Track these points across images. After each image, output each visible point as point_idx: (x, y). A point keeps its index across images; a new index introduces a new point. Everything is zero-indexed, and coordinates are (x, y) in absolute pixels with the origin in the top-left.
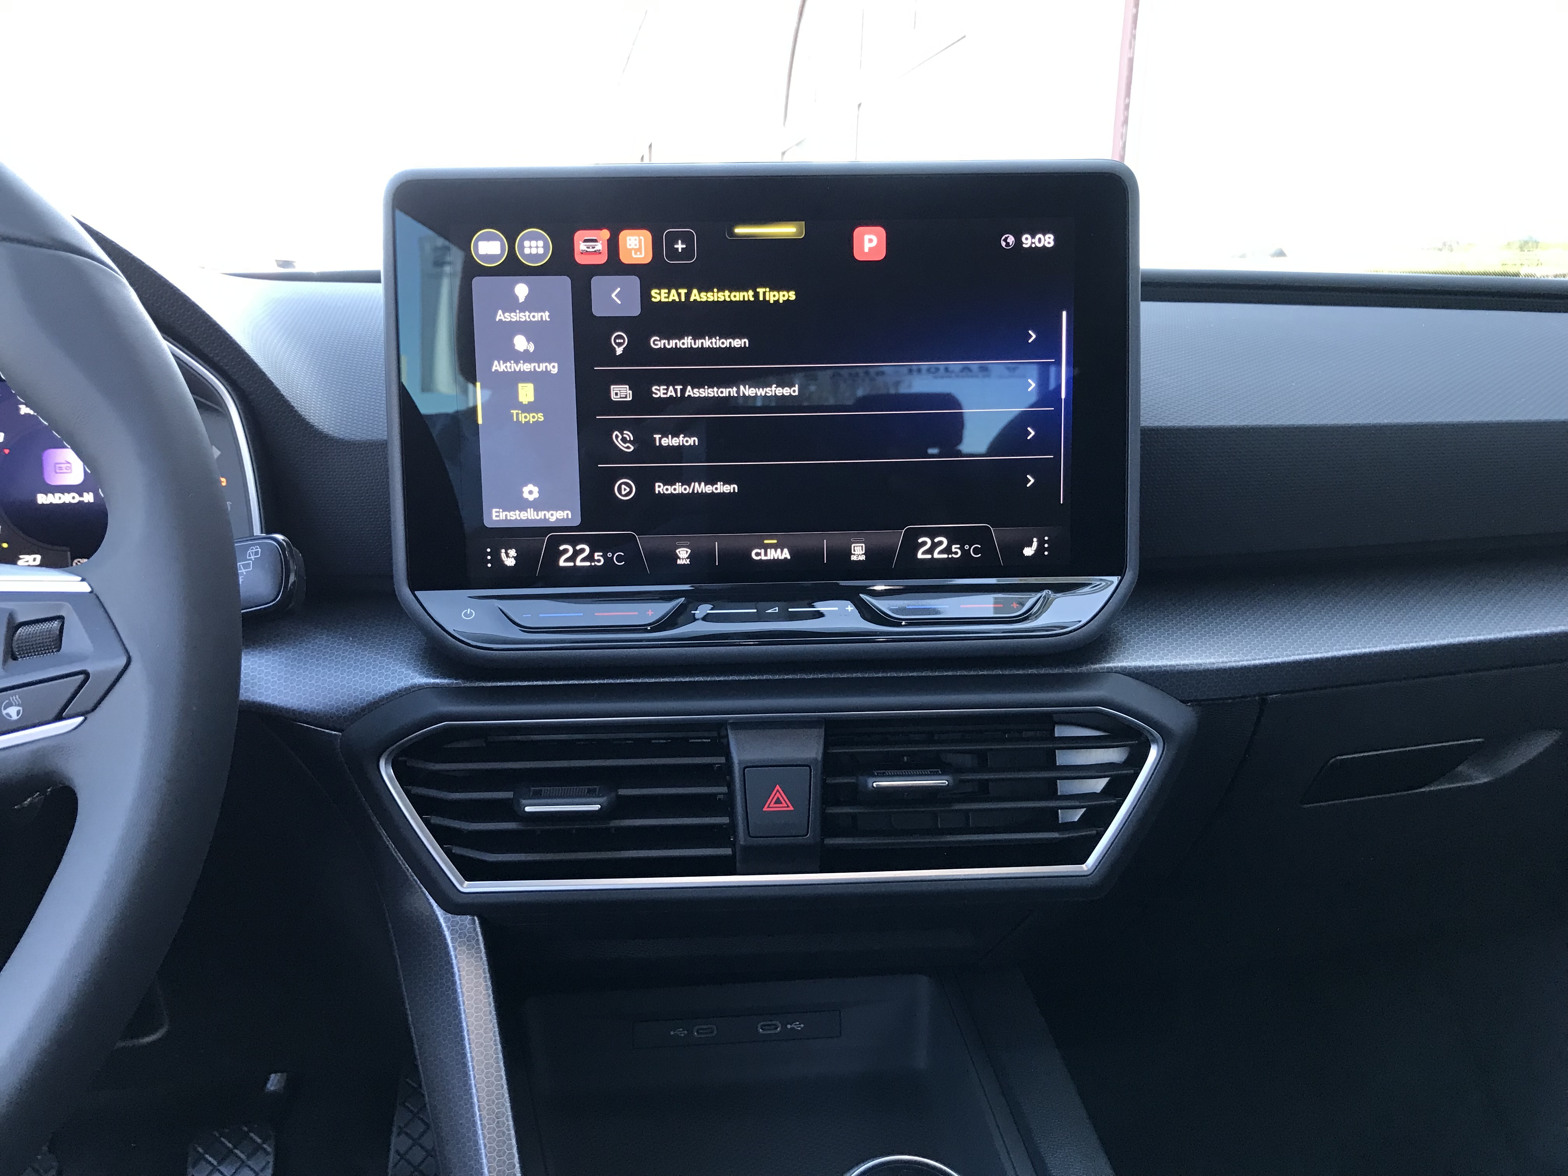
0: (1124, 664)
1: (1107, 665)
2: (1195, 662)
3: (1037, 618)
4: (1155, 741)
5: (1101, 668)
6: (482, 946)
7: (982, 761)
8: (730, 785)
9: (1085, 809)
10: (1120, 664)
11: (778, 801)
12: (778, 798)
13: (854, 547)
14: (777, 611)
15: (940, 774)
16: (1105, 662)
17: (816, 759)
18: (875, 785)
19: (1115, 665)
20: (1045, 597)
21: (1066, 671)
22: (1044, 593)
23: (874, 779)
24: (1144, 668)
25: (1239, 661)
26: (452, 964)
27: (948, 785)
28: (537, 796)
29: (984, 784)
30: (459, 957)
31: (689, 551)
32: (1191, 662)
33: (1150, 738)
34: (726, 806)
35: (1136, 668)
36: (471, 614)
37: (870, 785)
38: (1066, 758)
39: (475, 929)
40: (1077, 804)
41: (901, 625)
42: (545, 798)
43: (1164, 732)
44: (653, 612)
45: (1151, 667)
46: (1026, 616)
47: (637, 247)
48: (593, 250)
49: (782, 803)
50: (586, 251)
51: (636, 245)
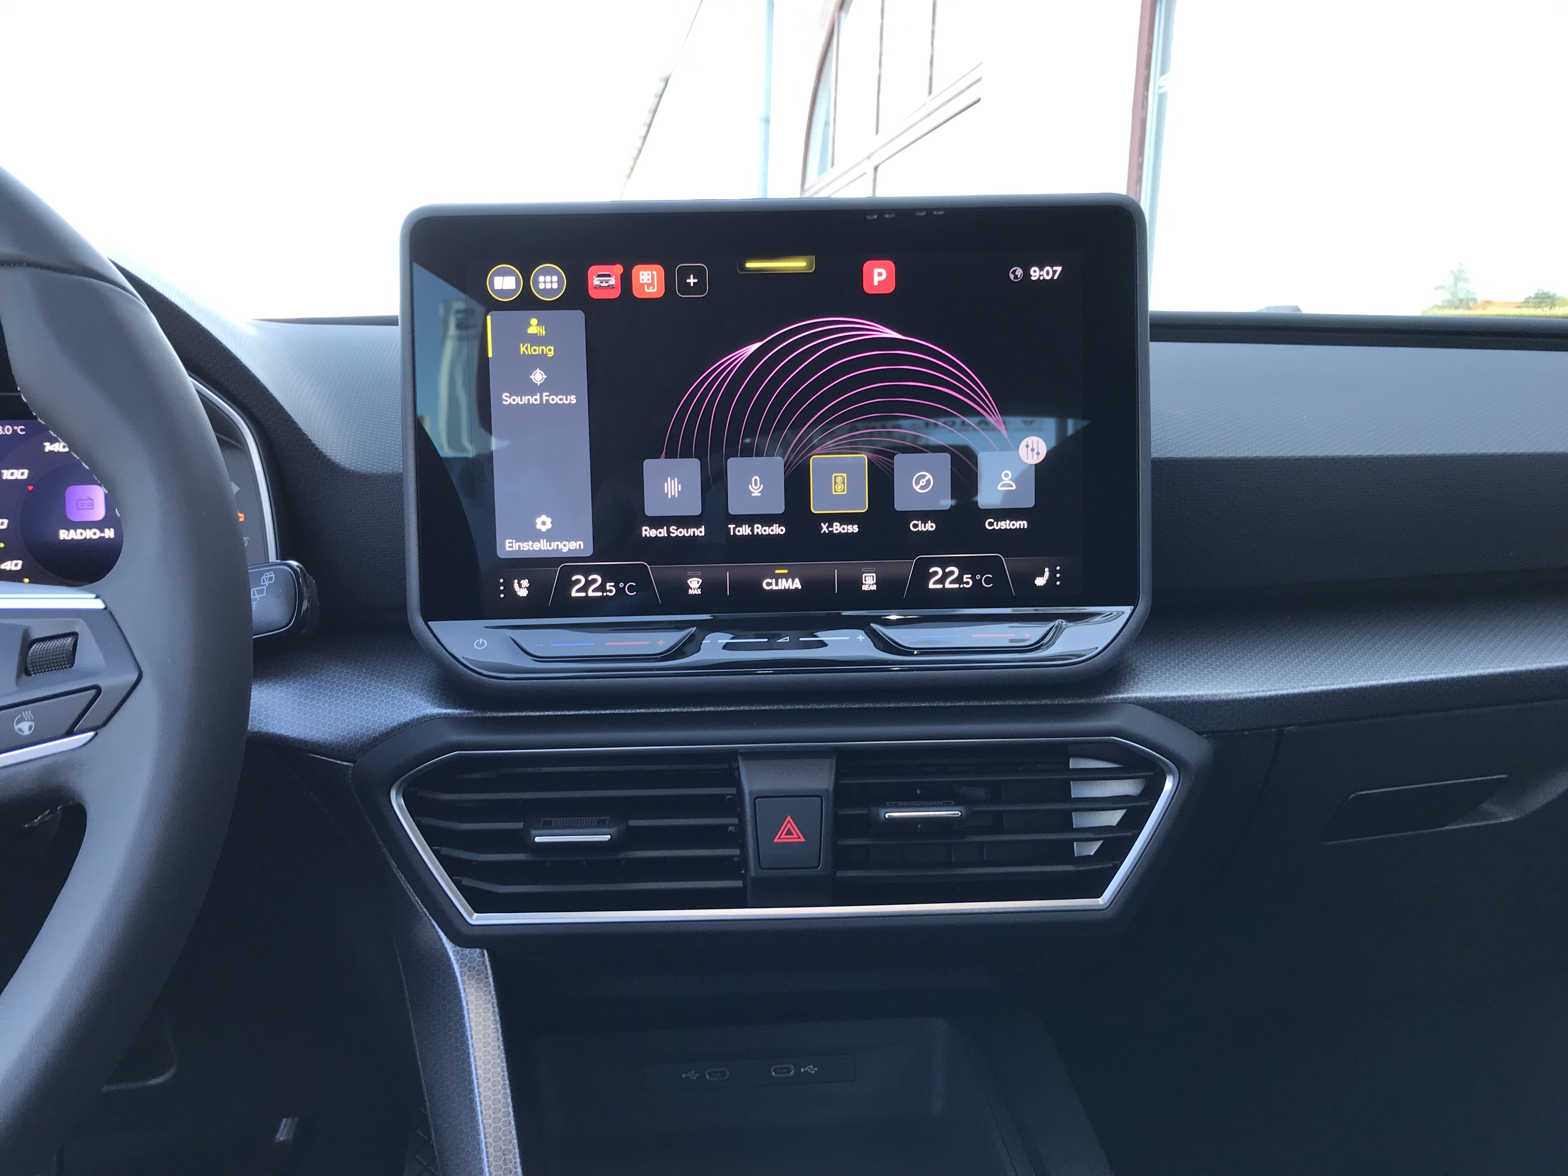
0: (1139, 695)
1: (1120, 696)
2: (1210, 692)
3: (1048, 647)
4: (1171, 772)
5: (1116, 699)
6: (491, 979)
7: (995, 793)
8: (741, 816)
9: (1101, 842)
10: (1134, 695)
11: (789, 833)
12: (789, 829)
13: (865, 577)
14: (788, 640)
15: (952, 806)
16: (1120, 692)
17: (827, 791)
18: (887, 815)
19: (1129, 695)
20: (1057, 627)
21: (1079, 701)
22: (1057, 622)
23: (886, 810)
24: (1158, 698)
25: (1254, 692)
26: (461, 998)
27: (961, 815)
28: (548, 826)
29: (998, 815)
30: (467, 990)
31: (701, 581)
32: (1207, 693)
33: (1165, 769)
34: (738, 838)
35: (1152, 699)
36: (483, 643)
37: (882, 817)
38: (1082, 790)
39: (484, 963)
40: (1091, 836)
41: (912, 654)
42: (555, 828)
43: (1180, 763)
44: (664, 641)
45: (1165, 698)
46: (1038, 645)
47: (650, 282)
48: (607, 285)
49: (792, 834)
50: (600, 286)
51: (648, 280)
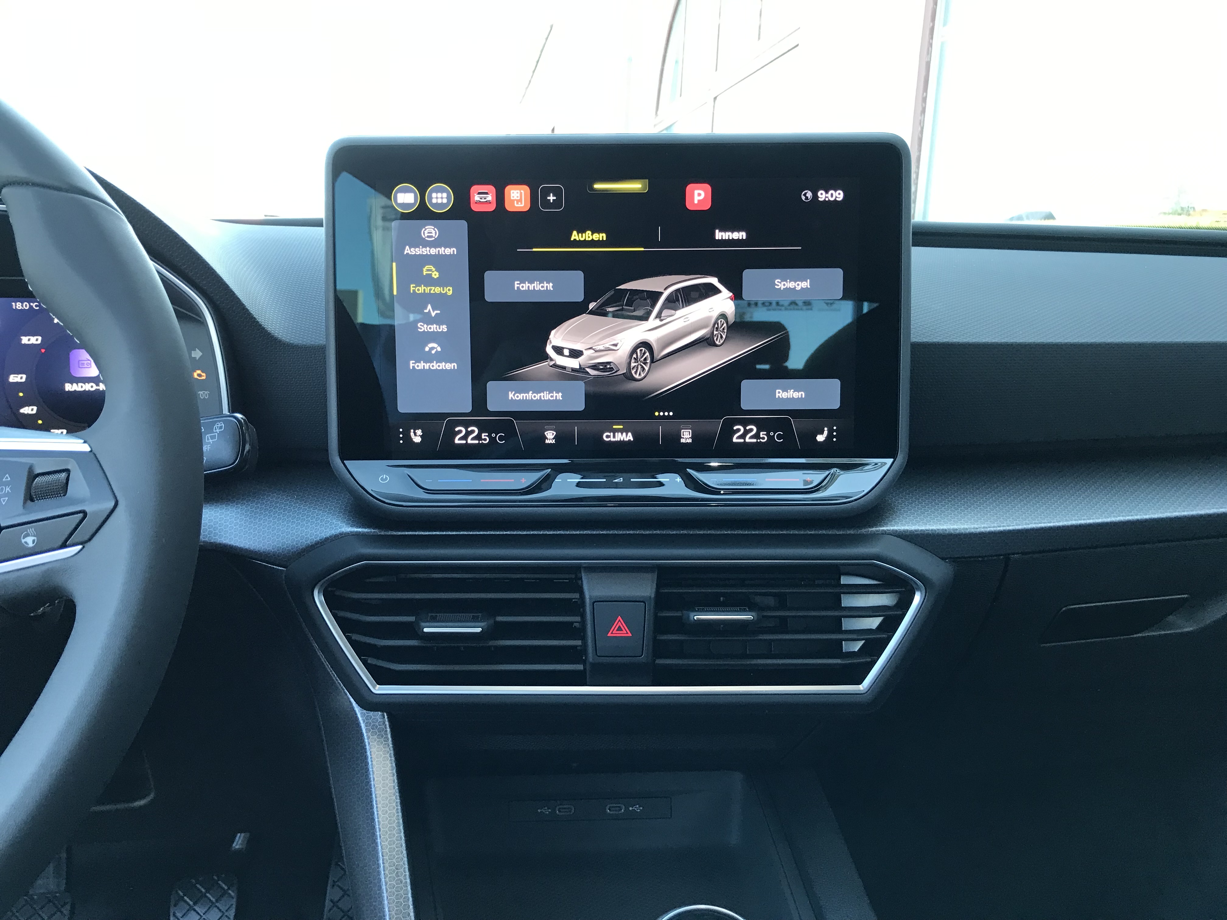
0: (895, 528)
1: (882, 529)
2: (952, 527)
3: (826, 489)
4: (919, 589)
5: (877, 531)
6: (389, 735)
7: (782, 602)
8: (583, 615)
9: (863, 642)
10: (892, 528)
11: (620, 629)
12: (619, 627)
13: (683, 432)
14: (622, 481)
15: (747, 611)
16: (881, 526)
17: (650, 597)
18: (695, 618)
19: (888, 528)
20: (833, 474)
21: (848, 532)
22: (833, 470)
23: (695, 613)
24: (911, 531)
25: (987, 528)
26: (366, 749)
27: (753, 619)
28: (434, 620)
29: (783, 620)
30: (371, 744)
31: (555, 433)
32: (949, 527)
33: (914, 586)
34: (580, 633)
35: (905, 531)
36: (386, 479)
37: (692, 619)
38: (849, 601)
39: (384, 723)
40: (855, 636)
41: (719, 494)
42: (438, 622)
43: (926, 582)
44: (525, 479)
45: (916, 531)
46: (817, 488)
47: (519, 198)
48: (485, 200)
49: (622, 631)
50: (480, 201)
51: (518, 197)
